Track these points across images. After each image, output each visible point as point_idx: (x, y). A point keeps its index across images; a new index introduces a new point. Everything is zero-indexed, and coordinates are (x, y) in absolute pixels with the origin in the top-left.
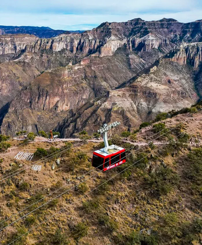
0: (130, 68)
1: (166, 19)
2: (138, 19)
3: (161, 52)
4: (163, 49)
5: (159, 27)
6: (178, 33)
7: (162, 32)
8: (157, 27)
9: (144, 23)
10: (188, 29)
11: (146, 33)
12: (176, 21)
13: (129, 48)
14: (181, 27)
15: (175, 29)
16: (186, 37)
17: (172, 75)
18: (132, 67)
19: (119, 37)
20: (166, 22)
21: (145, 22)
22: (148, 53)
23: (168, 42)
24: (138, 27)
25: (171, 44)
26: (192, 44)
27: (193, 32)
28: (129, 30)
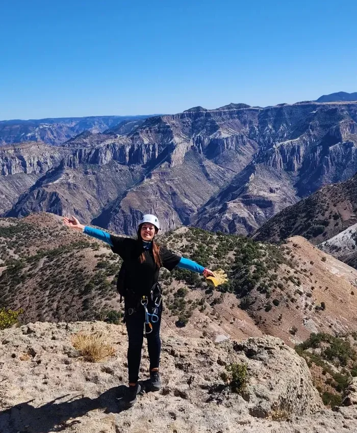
0: (209, 180)
1: (235, 105)
2: (198, 108)
3: (240, 154)
4: (241, 148)
5: (227, 117)
6: (255, 125)
7: (233, 124)
8: (224, 117)
9: (208, 115)
10: (267, 118)
11: (214, 128)
12: (249, 106)
13: (200, 152)
14: (257, 115)
15: (250, 118)
16: (267, 130)
17: (272, 182)
18: (211, 177)
19: (184, 138)
20: (235, 109)
21: (209, 113)
22: (224, 157)
23: (245, 139)
24: (201, 120)
25: (249, 142)
26: (286, 143)
27: (275, 121)
28: (189, 125)
